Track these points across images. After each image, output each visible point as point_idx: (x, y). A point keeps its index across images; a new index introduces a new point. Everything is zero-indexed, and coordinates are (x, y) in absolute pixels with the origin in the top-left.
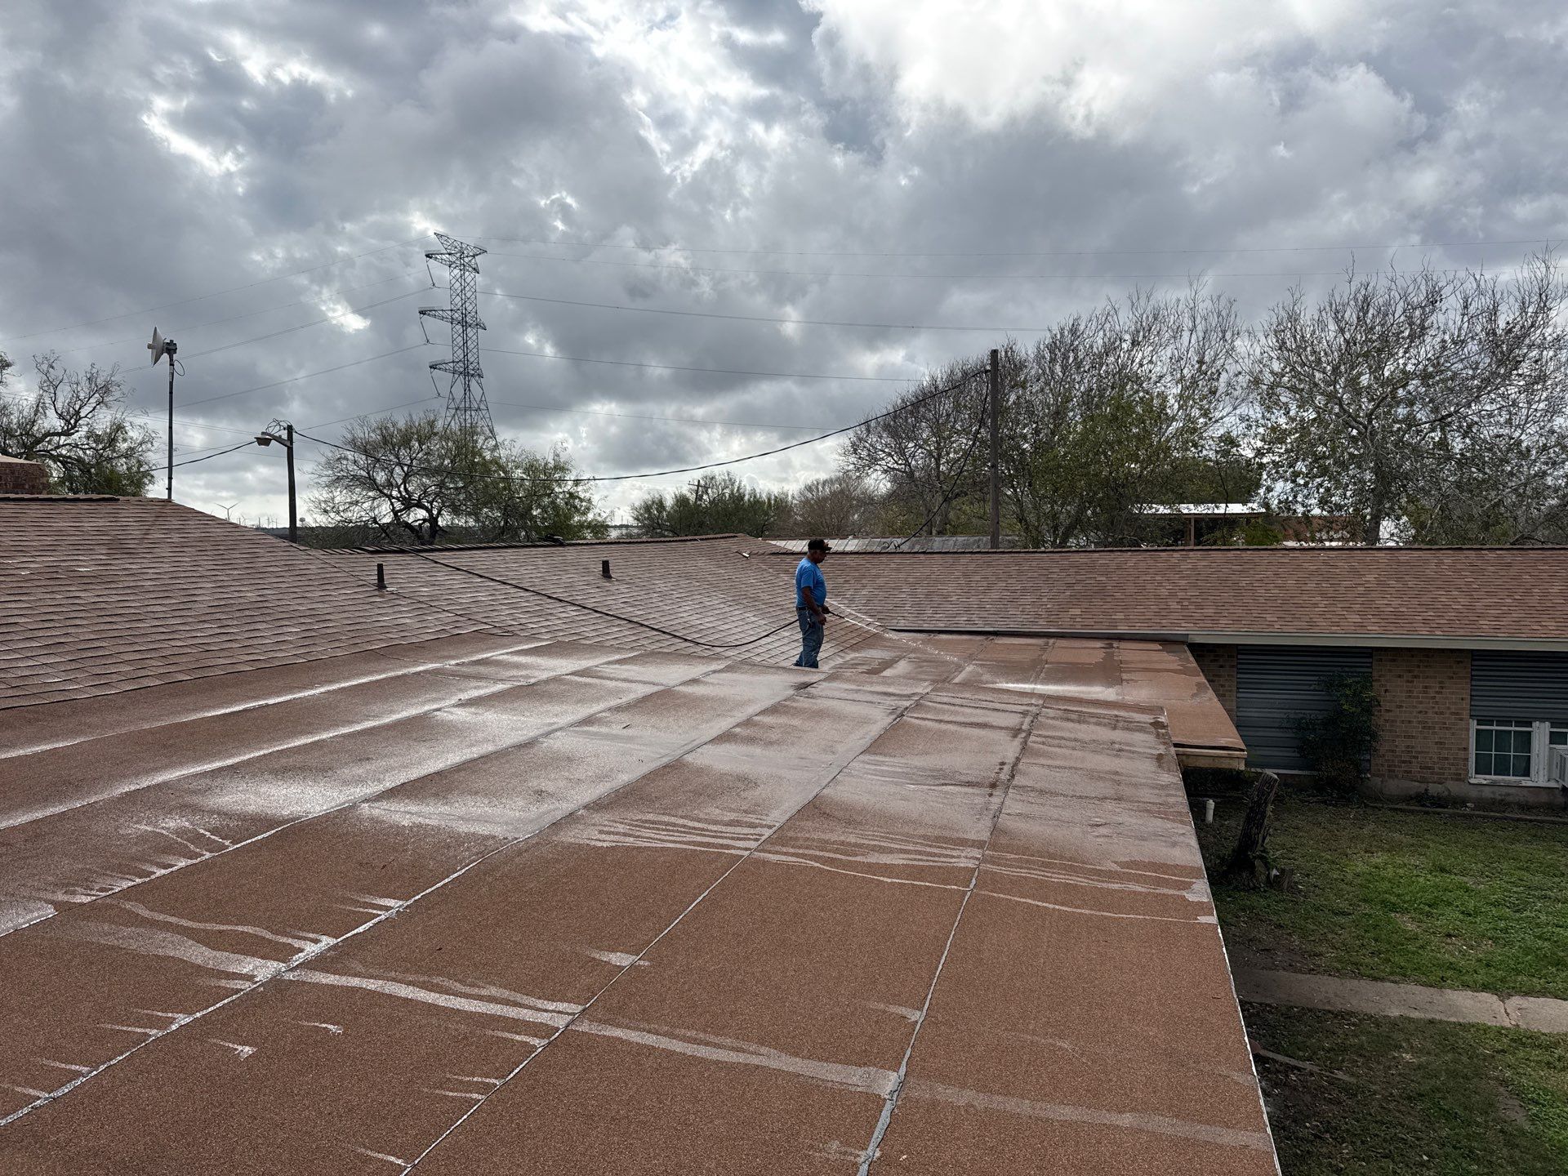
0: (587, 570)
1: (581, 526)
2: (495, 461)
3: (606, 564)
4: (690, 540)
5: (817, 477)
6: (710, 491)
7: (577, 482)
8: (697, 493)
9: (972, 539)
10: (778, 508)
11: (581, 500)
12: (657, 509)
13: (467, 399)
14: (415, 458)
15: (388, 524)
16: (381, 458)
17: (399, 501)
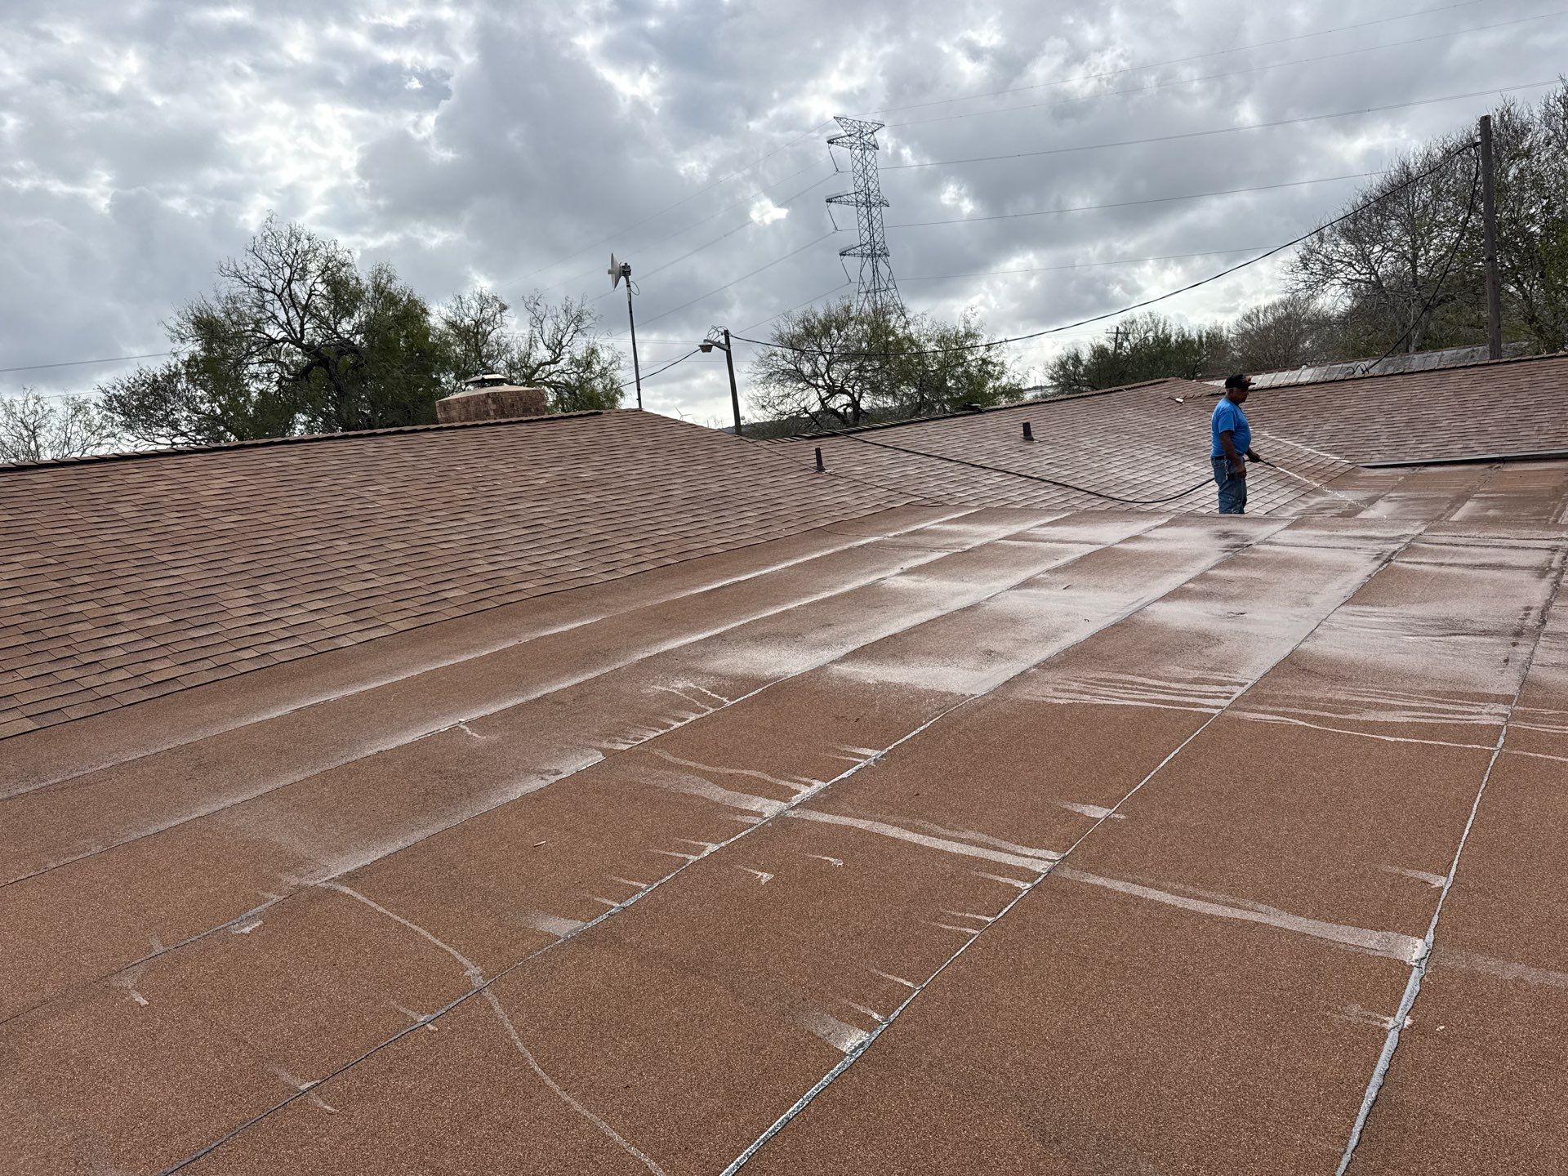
0: (1008, 435)
1: (996, 392)
2: (909, 338)
3: (1027, 427)
4: (1115, 391)
5: (1257, 304)
6: (1130, 337)
7: (989, 347)
8: (1116, 341)
9: (1463, 351)
10: (1211, 345)
11: (995, 365)
12: (1073, 365)
13: (876, 281)
14: (835, 346)
15: (817, 413)
16: (805, 350)
17: (825, 389)
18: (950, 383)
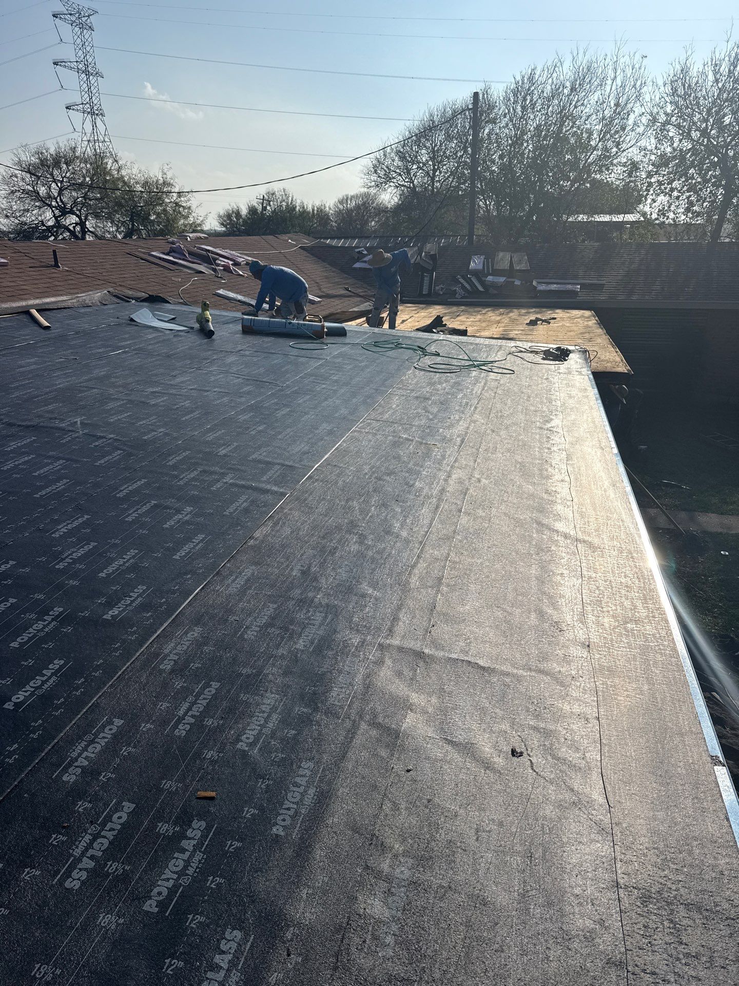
1: (185, 227)
2: (121, 179)
6: (271, 203)
7: (179, 193)
8: (262, 205)
12: (236, 217)
14: (65, 177)
15: (53, 227)
16: (41, 176)
17: (57, 209)
18: (153, 217)
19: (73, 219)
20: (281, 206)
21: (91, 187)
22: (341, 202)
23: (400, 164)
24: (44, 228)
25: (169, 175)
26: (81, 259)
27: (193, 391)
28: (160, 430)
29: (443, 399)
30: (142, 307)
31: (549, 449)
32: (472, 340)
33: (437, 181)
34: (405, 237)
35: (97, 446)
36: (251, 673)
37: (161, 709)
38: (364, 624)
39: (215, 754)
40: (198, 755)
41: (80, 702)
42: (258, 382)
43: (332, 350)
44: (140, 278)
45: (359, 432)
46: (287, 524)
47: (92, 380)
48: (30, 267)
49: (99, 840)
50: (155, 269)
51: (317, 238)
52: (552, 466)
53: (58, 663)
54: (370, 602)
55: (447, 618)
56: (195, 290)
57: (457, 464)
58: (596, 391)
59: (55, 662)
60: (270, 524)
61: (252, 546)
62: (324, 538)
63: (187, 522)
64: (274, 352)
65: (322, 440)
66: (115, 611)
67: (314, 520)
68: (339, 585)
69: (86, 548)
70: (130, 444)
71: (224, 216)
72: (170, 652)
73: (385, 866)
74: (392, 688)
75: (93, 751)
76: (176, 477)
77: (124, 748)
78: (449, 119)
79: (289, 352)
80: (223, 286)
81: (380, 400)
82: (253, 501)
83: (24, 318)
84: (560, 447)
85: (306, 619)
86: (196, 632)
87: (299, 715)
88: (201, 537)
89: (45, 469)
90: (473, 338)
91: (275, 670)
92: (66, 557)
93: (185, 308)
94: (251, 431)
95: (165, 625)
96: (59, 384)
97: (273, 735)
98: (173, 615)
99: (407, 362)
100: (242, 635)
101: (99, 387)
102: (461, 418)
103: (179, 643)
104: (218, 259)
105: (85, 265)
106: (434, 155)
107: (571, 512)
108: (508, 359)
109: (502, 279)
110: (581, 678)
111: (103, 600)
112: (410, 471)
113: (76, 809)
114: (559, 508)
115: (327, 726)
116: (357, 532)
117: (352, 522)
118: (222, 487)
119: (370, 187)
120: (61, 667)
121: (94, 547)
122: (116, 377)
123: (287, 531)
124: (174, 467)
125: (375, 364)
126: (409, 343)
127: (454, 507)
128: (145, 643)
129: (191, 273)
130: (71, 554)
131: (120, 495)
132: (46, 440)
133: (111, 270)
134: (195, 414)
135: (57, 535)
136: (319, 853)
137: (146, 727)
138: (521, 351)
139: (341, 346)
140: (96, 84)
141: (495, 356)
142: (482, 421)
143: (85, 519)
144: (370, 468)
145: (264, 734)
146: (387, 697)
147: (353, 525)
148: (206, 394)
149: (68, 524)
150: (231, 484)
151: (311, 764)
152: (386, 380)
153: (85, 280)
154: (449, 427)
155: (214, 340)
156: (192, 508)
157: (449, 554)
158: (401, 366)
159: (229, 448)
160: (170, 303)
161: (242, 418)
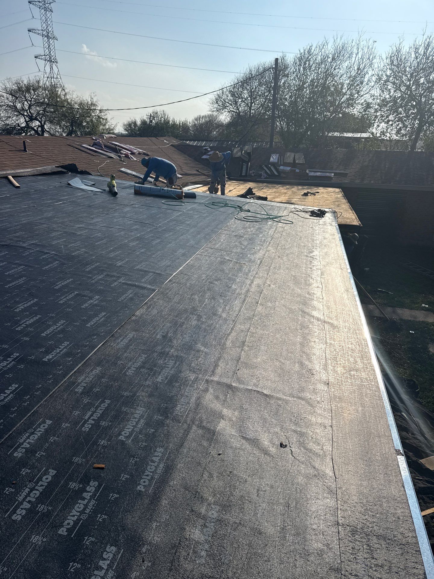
6: (155, 118)
8: (150, 119)
12: (134, 126)
14: (33, 98)
15: (24, 127)
16: (18, 97)
17: (28, 117)
18: (84, 124)
19: (37, 123)
20: (161, 120)
21: (48, 104)
22: (196, 119)
23: (231, 98)
24: (19, 128)
25: (95, 100)
26: (40, 147)
27: (103, 227)
28: (82, 250)
29: (251, 237)
30: (75, 177)
31: (311, 268)
32: (269, 203)
33: (253, 109)
34: (233, 141)
35: (44, 258)
36: (129, 395)
37: (74, 415)
38: (198, 367)
39: (106, 442)
40: (95, 443)
41: (27, 410)
42: (142, 223)
43: (187, 206)
44: (75, 159)
45: (200, 255)
46: (155, 308)
47: (42, 219)
48: (9, 151)
49: (34, 492)
50: (84, 154)
51: (181, 140)
52: (312, 278)
53: (14, 386)
54: (202, 355)
55: (247, 365)
56: (107, 168)
57: (257, 276)
58: (340, 235)
59: (13, 385)
60: (145, 307)
61: (133, 320)
62: (177, 316)
63: (96, 305)
64: (152, 206)
65: (178, 259)
66: (50, 356)
67: (172, 306)
68: (184, 345)
69: (35, 319)
70: (64, 257)
71: (127, 125)
72: (82, 382)
73: (203, 511)
74: (212, 406)
75: (33, 439)
76: (90, 278)
77: (52, 438)
78: (262, 73)
79: (161, 206)
80: (124, 166)
81: (214, 236)
82: (135, 294)
83: (4, 181)
84: (317, 267)
85: (164, 364)
86: (98, 370)
87: (157, 420)
88: (103, 314)
89: (13, 271)
90: (270, 202)
91: (144, 394)
92: (23, 324)
93: (100, 178)
94: (137, 252)
95: (79, 365)
96: (24, 221)
97: (140, 432)
98: (84, 359)
99: (231, 215)
100: (125, 372)
101: (47, 223)
102: (261, 248)
103: (87, 376)
104: (122, 150)
105: (42, 151)
106: (251, 95)
107: (322, 306)
108: (290, 215)
109: (289, 169)
110: (323, 403)
111: (43, 349)
112: (229, 279)
113: (21, 473)
114: (315, 303)
115: (172, 427)
116: (197, 314)
117: (194, 307)
118: (117, 285)
119: (214, 111)
120: (16, 389)
121: (40, 318)
122: (58, 218)
123: (155, 312)
124: (90, 272)
125: (212, 215)
126: (233, 203)
127: (254, 300)
128: (67, 376)
129: (105, 158)
130: (25, 322)
131: (57, 288)
132: (14, 253)
133: (58, 154)
134: (104, 241)
135: (17, 310)
136: (164, 502)
137: (65, 425)
138: (298, 211)
139: (192, 204)
140: (53, 44)
141: (282, 213)
142: (273, 251)
143: (35, 301)
144: (206, 276)
145: (135, 431)
146: (209, 410)
147: (194, 309)
148: (111, 229)
149: (25, 304)
150: (123, 283)
151: (162, 450)
152: (218, 225)
153: (42, 159)
154: (253, 254)
155: (117, 198)
156: (99, 297)
157: (250, 328)
158: (228, 217)
159: (123, 262)
160: (92, 175)
161: (131, 244)
